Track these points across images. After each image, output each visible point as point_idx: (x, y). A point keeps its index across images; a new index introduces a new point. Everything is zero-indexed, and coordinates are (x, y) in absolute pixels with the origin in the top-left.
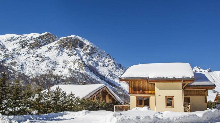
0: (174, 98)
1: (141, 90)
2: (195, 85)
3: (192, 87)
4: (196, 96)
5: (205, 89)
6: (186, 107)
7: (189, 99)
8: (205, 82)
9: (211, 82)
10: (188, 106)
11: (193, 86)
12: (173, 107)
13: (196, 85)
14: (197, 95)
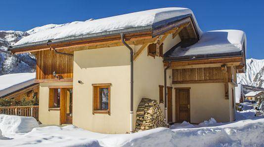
0: (112, 88)
1: (54, 72)
2: (192, 56)
3: (187, 62)
4: (204, 83)
5: (219, 65)
6: (142, 113)
7: (188, 90)
8: (217, 45)
9: (233, 46)
10: (148, 109)
11: (188, 58)
12: (109, 113)
13: (194, 56)
14: (205, 81)
